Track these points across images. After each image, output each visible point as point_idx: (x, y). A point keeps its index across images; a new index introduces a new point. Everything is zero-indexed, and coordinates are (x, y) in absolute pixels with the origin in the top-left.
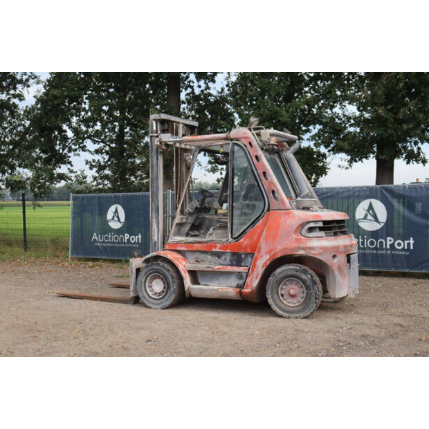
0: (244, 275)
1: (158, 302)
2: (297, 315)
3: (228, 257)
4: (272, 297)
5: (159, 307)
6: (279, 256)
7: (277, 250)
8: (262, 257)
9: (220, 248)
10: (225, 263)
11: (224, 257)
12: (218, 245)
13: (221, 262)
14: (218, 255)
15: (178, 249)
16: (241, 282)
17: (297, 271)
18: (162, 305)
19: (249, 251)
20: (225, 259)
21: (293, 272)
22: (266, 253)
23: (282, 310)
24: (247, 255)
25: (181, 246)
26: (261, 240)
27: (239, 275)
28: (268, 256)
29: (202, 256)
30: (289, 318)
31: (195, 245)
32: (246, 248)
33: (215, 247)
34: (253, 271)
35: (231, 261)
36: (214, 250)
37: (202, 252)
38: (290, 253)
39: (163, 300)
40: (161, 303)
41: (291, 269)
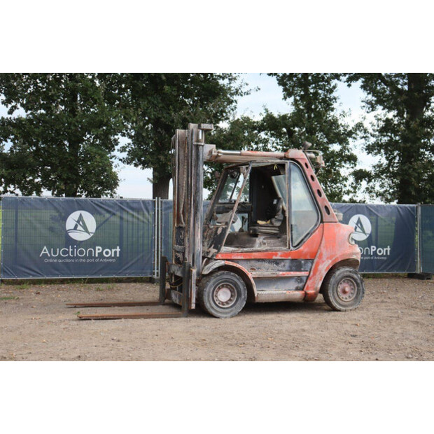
0: (305, 279)
1: (227, 310)
2: (351, 308)
3: (287, 264)
4: (333, 295)
5: (229, 315)
6: (340, 260)
7: (338, 256)
8: (323, 262)
9: (281, 256)
10: (284, 269)
11: (282, 264)
12: (279, 253)
13: (280, 268)
14: (277, 262)
15: (233, 258)
16: (300, 285)
17: (350, 272)
18: (231, 314)
19: (308, 257)
20: (284, 266)
21: (348, 274)
22: (328, 258)
23: (340, 305)
24: (307, 260)
25: (238, 255)
26: (322, 248)
27: (299, 279)
28: (330, 261)
29: (258, 264)
30: (345, 311)
31: (254, 254)
32: (306, 254)
33: (276, 255)
34: (314, 274)
35: (290, 267)
36: (274, 258)
37: (258, 260)
38: (347, 258)
39: (234, 308)
40: (231, 311)
41: (347, 271)
